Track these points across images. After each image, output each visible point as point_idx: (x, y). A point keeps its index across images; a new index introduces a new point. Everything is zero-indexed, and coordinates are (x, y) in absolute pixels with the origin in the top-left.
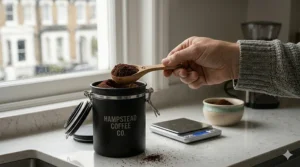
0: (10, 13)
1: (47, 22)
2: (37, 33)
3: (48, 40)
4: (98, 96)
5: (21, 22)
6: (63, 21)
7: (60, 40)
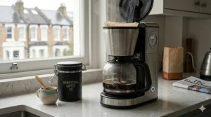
0: (10, 33)
1: (34, 39)
2: (27, 47)
3: (34, 51)
4: (61, 72)
5: (17, 39)
6: (44, 39)
7: (42, 51)
